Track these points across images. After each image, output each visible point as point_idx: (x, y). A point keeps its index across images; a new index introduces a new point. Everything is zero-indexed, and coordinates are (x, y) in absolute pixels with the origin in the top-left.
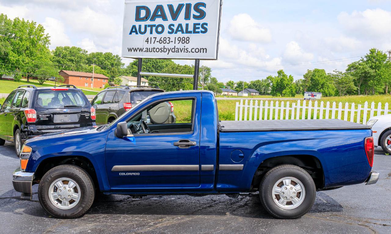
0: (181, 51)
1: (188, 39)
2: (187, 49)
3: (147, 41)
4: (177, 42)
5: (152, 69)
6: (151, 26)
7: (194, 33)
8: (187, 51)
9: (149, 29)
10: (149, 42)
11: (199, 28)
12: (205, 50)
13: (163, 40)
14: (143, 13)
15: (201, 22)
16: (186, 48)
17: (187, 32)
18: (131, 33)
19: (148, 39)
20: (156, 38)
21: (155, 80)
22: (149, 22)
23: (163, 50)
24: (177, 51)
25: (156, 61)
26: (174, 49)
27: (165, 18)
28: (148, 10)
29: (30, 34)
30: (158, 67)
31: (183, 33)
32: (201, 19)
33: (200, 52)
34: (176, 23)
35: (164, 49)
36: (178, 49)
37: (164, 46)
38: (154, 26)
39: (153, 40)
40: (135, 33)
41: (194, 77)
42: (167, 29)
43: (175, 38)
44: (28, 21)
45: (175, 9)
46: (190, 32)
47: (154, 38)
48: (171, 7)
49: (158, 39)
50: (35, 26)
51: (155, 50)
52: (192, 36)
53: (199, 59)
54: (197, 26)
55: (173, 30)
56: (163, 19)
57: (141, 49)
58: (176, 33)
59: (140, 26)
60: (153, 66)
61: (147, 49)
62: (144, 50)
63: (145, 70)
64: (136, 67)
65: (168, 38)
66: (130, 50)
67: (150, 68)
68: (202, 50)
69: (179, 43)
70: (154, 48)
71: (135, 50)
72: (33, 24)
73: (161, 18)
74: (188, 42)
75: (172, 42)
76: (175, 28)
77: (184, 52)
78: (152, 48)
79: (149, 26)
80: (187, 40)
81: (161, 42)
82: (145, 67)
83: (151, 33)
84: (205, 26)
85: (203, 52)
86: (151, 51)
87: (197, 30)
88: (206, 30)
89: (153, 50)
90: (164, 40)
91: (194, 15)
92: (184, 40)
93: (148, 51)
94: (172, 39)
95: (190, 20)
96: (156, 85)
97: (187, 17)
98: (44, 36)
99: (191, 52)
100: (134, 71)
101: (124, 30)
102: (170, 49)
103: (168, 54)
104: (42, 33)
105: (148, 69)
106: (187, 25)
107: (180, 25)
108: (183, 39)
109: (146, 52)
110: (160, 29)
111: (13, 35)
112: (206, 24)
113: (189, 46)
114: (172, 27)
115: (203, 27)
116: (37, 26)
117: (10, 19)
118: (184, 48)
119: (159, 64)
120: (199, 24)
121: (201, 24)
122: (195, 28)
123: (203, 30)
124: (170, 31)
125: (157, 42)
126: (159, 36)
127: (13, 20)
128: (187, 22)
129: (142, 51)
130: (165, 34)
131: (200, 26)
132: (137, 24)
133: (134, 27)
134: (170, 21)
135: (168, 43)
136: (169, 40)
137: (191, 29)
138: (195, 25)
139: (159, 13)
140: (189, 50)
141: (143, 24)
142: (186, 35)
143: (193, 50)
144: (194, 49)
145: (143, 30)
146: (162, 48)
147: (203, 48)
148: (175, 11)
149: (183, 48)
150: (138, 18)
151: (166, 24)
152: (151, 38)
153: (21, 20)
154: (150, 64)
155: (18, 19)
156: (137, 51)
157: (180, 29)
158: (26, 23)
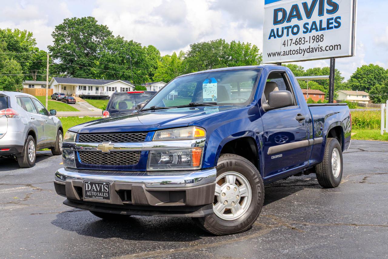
0: (316, 51)
1: (322, 36)
2: (321, 48)
3: (284, 44)
4: (312, 41)
5: (375, 81)
6: (288, 28)
7: (327, 29)
8: (321, 50)
9: (285, 31)
10: (286, 45)
11: (332, 23)
12: (339, 47)
13: (298, 41)
14: (280, 15)
15: (334, 16)
16: (320, 46)
17: (322, 29)
18: (270, 38)
19: (285, 42)
20: (292, 40)
21: (376, 93)
22: (285, 24)
23: (298, 51)
24: (312, 51)
25: (378, 72)
26: (309, 49)
27: (300, 18)
28: (284, 12)
29: (245, 55)
30: (381, 78)
31: (317, 30)
32: (334, 13)
33: (335, 50)
34: (310, 21)
35: (300, 50)
36: (313, 48)
37: (300, 47)
38: (290, 27)
39: (290, 42)
40: (273, 37)
41: (330, 77)
42: (302, 29)
43: (310, 37)
44: (243, 43)
45: (309, 6)
46: (324, 29)
47: (290, 40)
48: (305, 5)
49: (294, 41)
50: (250, 47)
51: (291, 53)
52: (326, 33)
53: (333, 57)
54: (331, 21)
55: (307, 29)
56: (298, 19)
57: (279, 53)
58: (310, 31)
59: (278, 30)
60: (375, 78)
61: (284, 52)
62: (282, 53)
63: (366, 82)
64: (356, 80)
65: (303, 38)
66: (269, 55)
67: (371, 80)
68: (336, 47)
69: (313, 43)
70: (290, 51)
71: (274, 55)
72: (248, 45)
73: (297, 18)
74: (322, 40)
75: (307, 41)
76: (309, 27)
77: (319, 51)
78: (289, 51)
79: (286, 28)
80: (321, 38)
81: (297, 43)
82: (366, 80)
83: (288, 35)
84: (338, 20)
85: (337, 49)
86: (287, 54)
87: (331, 26)
88: (339, 24)
89: (290, 52)
90: (300, 41)
91: (327, 10)
92: (318, 39)
93: (286, 54)
94: (307, 39)
95: (323, 15)
96: (377, 98)
97: (321, 13)
98: (258, 56)
99: (325, 50)
100: (354, 85)
101: (264, 35)
102: (306, 49)
103: (303, 55)
104: (257, 53)
105: (369, 81)
106: (321, 21)
107: (314, 23)
108: (318, 37)
109: (283, 55)
110: (295, 30)
111: (231, 58)
112: (339, 18)
113: (323, 44)
114: (307, 26)
115: (336, 22)
116: (251, 47)
117: (227, 43)
118: (318, 46)
119: (383, 75)
120: (332, 19)
121: (334, 19)
122: (328, 23)
123: (337, 25)
124: (305, 30)
125: (294, 43)
126: (295, 38)
127: (230, 44)
128: (321, 18)
129: (280, 55)
130: (301, 35)
131: (333, 21)
132: (275, 27)
133: (273, 31)
134: (305, 19)
135: (303, 44)
136: (304, 41)
137: (324, 25)
138: (328, 20)
139: (295, 13)
140: (324, 49)
141: (280, 26)
142: (320, 33)
143: (328, 48)
144: (328, 46)
145: (280, 33)
146: (298, 50)
147: (337, 45)
148: (309, 8)
149: (317, 48)
150: (276, 22)
151: (301, 23)
152: (288, 40)
153: (238, 43)
154: (372, 76)
155: (234, 42)
156: (275, 56)
157: (314, 27)
158: (242, 45)
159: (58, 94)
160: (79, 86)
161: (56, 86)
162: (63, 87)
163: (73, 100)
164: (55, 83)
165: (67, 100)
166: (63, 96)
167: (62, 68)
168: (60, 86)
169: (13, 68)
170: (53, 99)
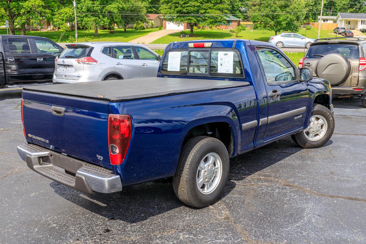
159: (339, 29)
160: (362, 21)
161: (341, 21)
162: (348, 22)
163: (351, 34)
164: (340, 18)
165: (346, 34)
166: (343, 30)
167: (350, 4)
168: (343, 21)
169: (295, 7)
170: (335, 33)
